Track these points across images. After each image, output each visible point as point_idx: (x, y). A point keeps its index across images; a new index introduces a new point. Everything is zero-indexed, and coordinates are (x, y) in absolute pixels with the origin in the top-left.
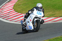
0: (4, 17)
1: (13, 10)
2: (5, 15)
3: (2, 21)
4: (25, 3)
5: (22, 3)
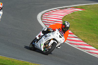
4: (79, 20)
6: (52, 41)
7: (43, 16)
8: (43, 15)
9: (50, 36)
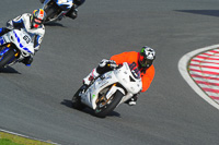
6: (114, 89)
7: (192, 62)
8: (191, 59)
9: (110, 77)
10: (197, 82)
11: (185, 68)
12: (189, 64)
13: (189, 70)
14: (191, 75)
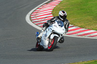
0: (38, 23)
1: (51, 15)
2: (40, 20)
3: (34, 28)
4: (69, 8)
5: (64, 8)
10: (37, 25)
11: (29, 20)
12: (30, 18)
13: (31, 20)
14: (33, 22)
